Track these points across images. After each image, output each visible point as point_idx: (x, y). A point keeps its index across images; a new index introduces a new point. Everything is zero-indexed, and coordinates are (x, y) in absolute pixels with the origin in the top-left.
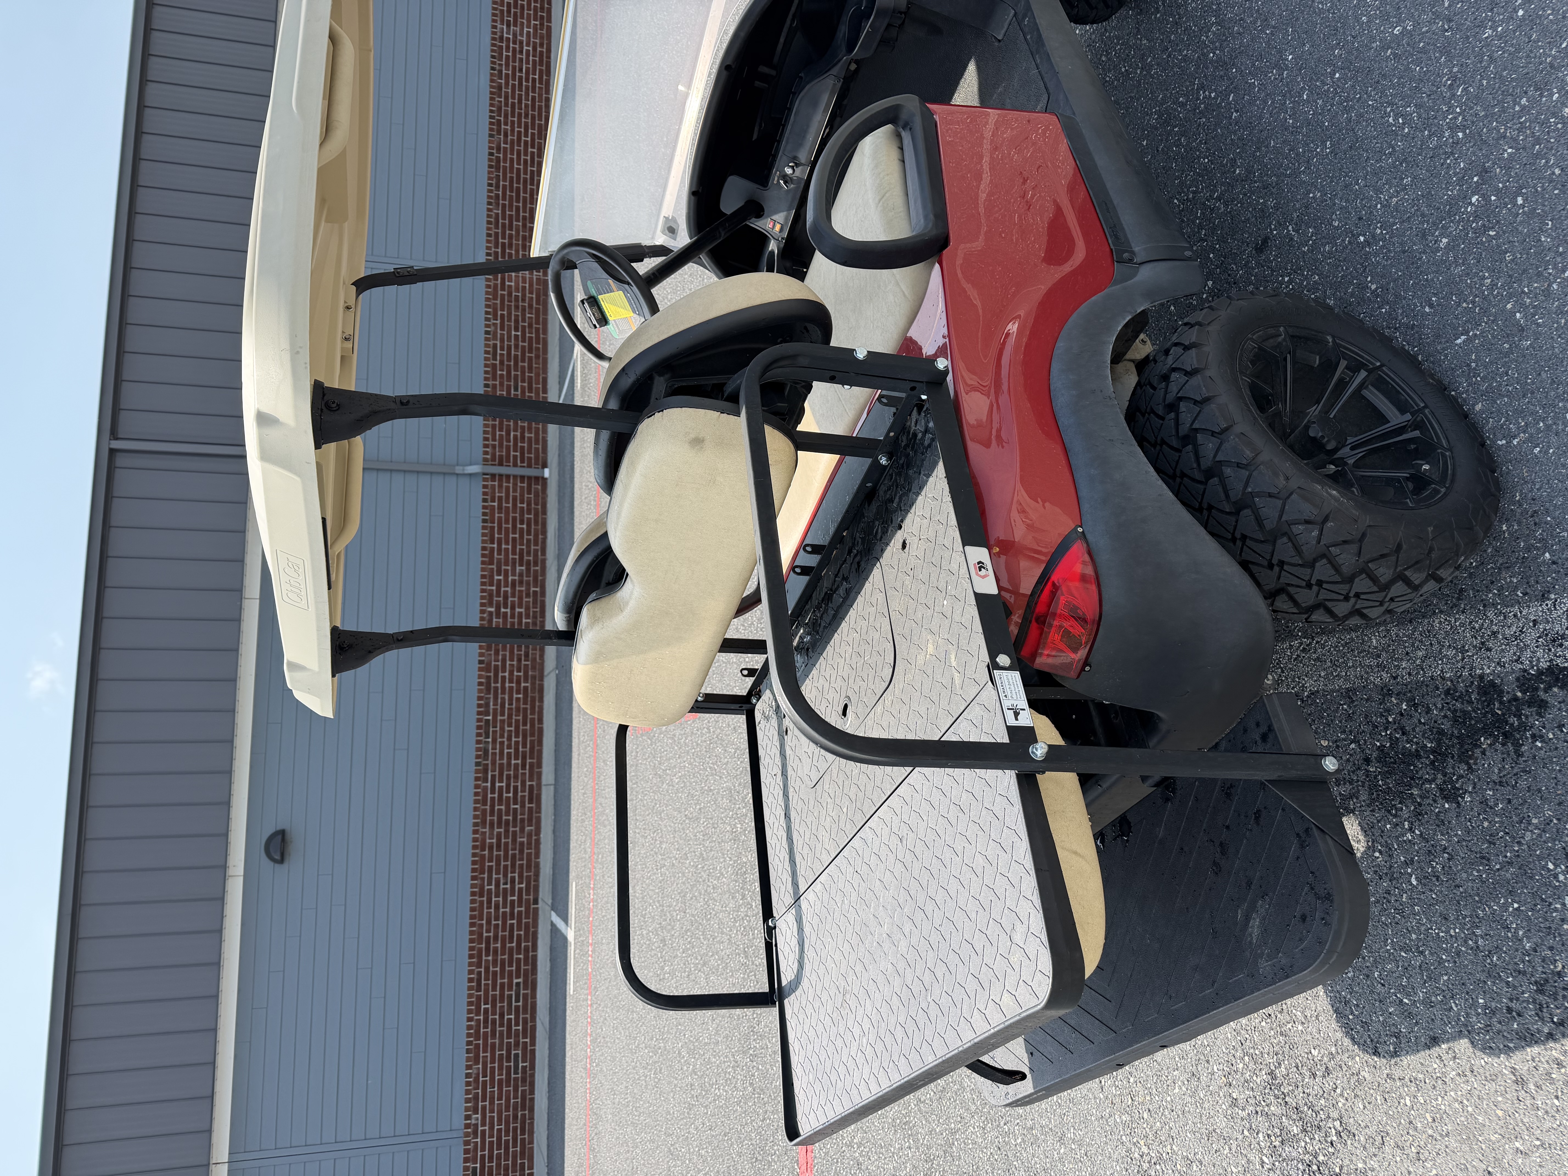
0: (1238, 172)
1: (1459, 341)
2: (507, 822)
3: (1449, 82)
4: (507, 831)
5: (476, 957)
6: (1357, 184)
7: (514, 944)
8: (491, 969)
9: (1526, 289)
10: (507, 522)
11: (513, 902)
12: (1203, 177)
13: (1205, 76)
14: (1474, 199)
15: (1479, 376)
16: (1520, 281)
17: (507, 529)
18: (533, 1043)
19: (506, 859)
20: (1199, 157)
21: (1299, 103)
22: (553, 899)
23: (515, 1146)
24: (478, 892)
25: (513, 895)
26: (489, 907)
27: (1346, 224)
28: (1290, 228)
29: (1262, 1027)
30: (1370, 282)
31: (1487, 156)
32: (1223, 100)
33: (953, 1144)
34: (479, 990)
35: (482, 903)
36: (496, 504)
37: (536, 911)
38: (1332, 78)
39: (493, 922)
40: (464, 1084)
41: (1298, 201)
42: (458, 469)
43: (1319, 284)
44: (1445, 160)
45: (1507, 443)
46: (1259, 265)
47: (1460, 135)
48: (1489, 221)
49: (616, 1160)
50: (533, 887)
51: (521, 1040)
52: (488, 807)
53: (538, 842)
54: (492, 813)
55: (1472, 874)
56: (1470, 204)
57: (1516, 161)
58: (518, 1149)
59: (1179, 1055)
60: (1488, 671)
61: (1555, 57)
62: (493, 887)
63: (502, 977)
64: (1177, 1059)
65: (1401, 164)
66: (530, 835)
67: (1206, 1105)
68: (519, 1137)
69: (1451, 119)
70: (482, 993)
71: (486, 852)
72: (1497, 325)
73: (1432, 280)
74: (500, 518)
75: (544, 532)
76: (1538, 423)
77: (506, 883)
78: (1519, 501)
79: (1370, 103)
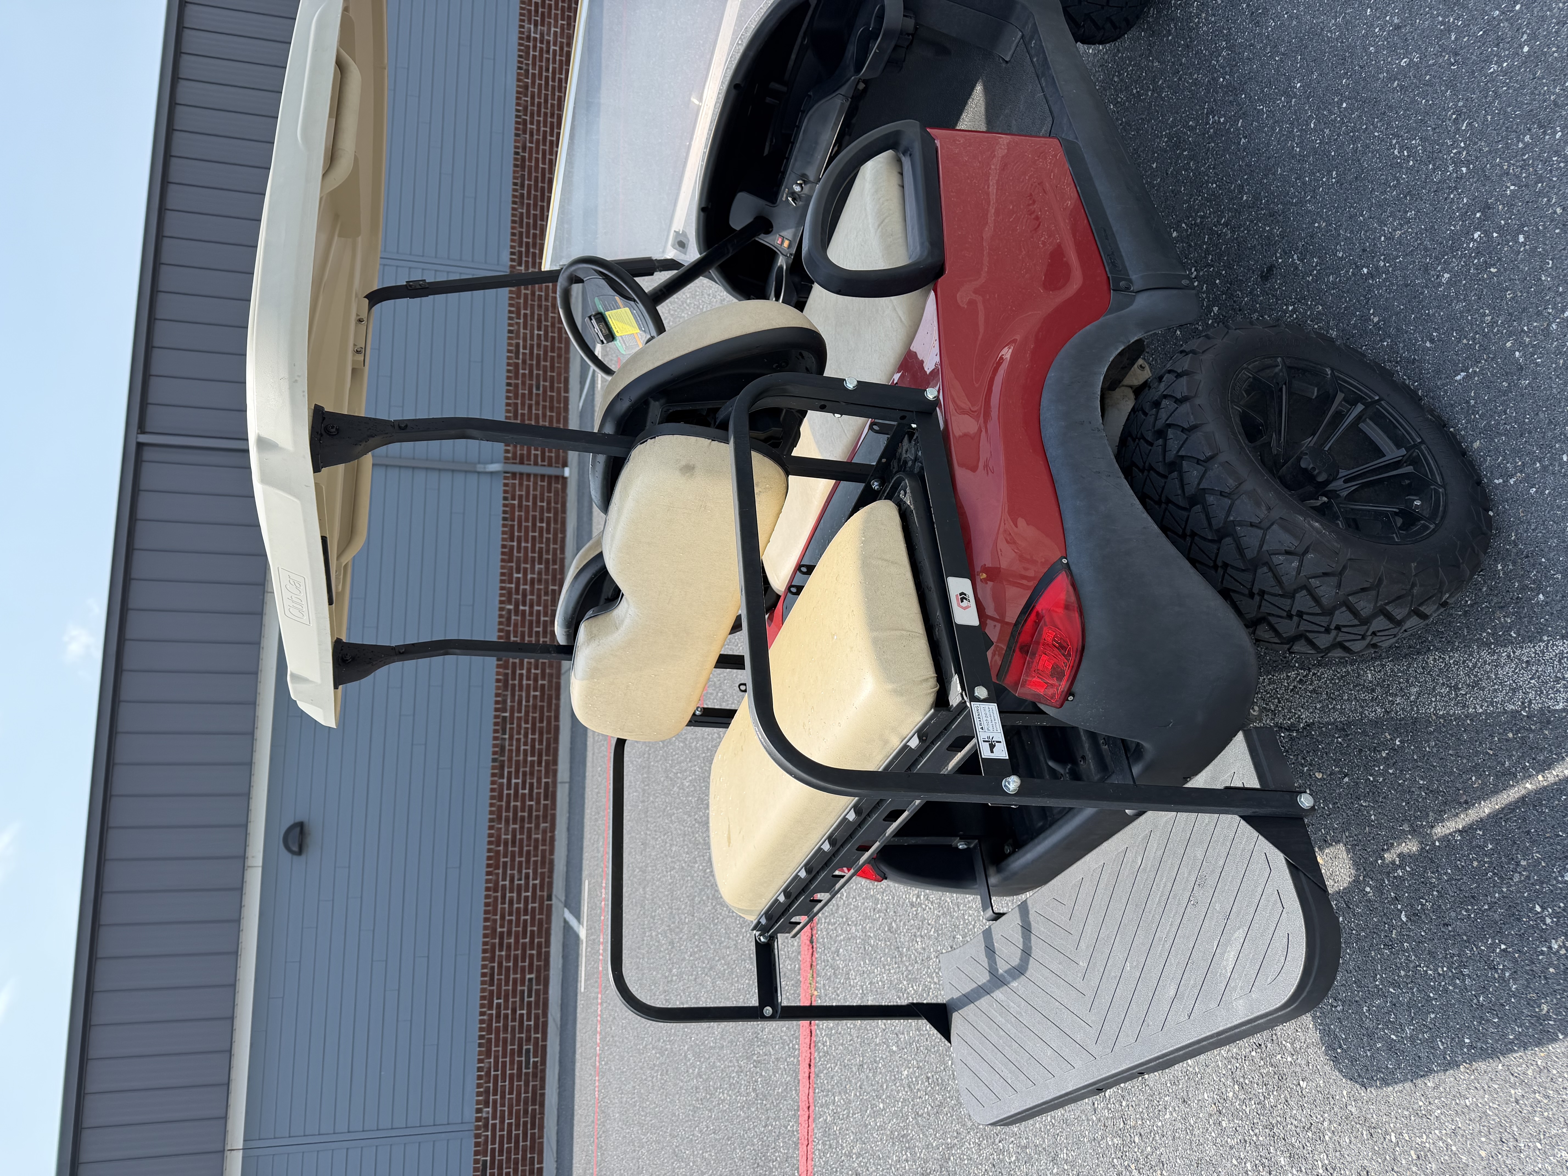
0: (1245, 198)
1: (1458, 378)
2: (523, 818)
3: (1454, 116)
4: (522, 828)
5: (489, 953)
6: (1362, 215)
7: (527, 940)
8: (504, 964)
9: (1525, 328)
10: (527, 520)
11: (526, 898)
12: (1210, 201)
13: (1214, 100)
14: (1476, 235)
15: (1478, 413)
16: (1520, 319)
17: (527, 528)
18: (545, 1038)
19: (521, 856)
20: (1207, 182)
21: (1306, 132)
22: (567, 896)
23: (525, 1140)
24: (493, 887)
25: (527, 891)
26: (503, 903)
27: (1350, 255)
28: (1295, 257)
29: (1253, 1056)
30: (1372, 314)
31: (1489, 192)
32: (1231, 125)
33: (949, 1159)
34: (492, 984)
35: (496, 898)
36: (516, 502)
37: (550, 907)
38: (1339, 107)
39: (507, 918)
40: (476, 1077)
41: (1303, 230)
42: (480, 468)
43: (1323, 314)
44: (1449, 194)
45: (1504, 482)
46: (1264, 292)
47: (1464, 170)
48: (1490, 257)
49: (623, 1159)
50: (547, 883)
51: (533, 1036)
52: (504, 803)
53: (552, 839)
54: (508, 810)
55: (1460, 913)
56: (1473, 239)
57: (1518, 198)
58: (528, 1143)
59: (1170, 1080)
60: (1481, 710)
61: (1558, 95)
62: (507, 883)
63: (515, 973)
64: (1169, 1085)
65: (1405, 197)
66: (544, 832)
67: (1196, 1132)
68: (529, 1132)
69: (1455, 154)
70: (495, 988)
71: (501, 848)
72: (1497, 363)
73: (1434, 315)
74: (520, 517)
75: (564, 531)
76: (1535, 463)
77: (520, 879)
78: (1514, 541)
79: (1376, 134)
